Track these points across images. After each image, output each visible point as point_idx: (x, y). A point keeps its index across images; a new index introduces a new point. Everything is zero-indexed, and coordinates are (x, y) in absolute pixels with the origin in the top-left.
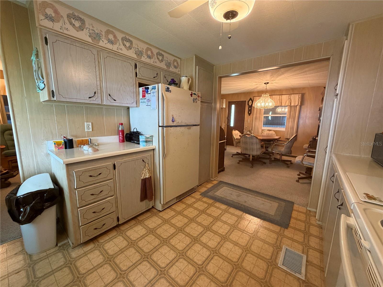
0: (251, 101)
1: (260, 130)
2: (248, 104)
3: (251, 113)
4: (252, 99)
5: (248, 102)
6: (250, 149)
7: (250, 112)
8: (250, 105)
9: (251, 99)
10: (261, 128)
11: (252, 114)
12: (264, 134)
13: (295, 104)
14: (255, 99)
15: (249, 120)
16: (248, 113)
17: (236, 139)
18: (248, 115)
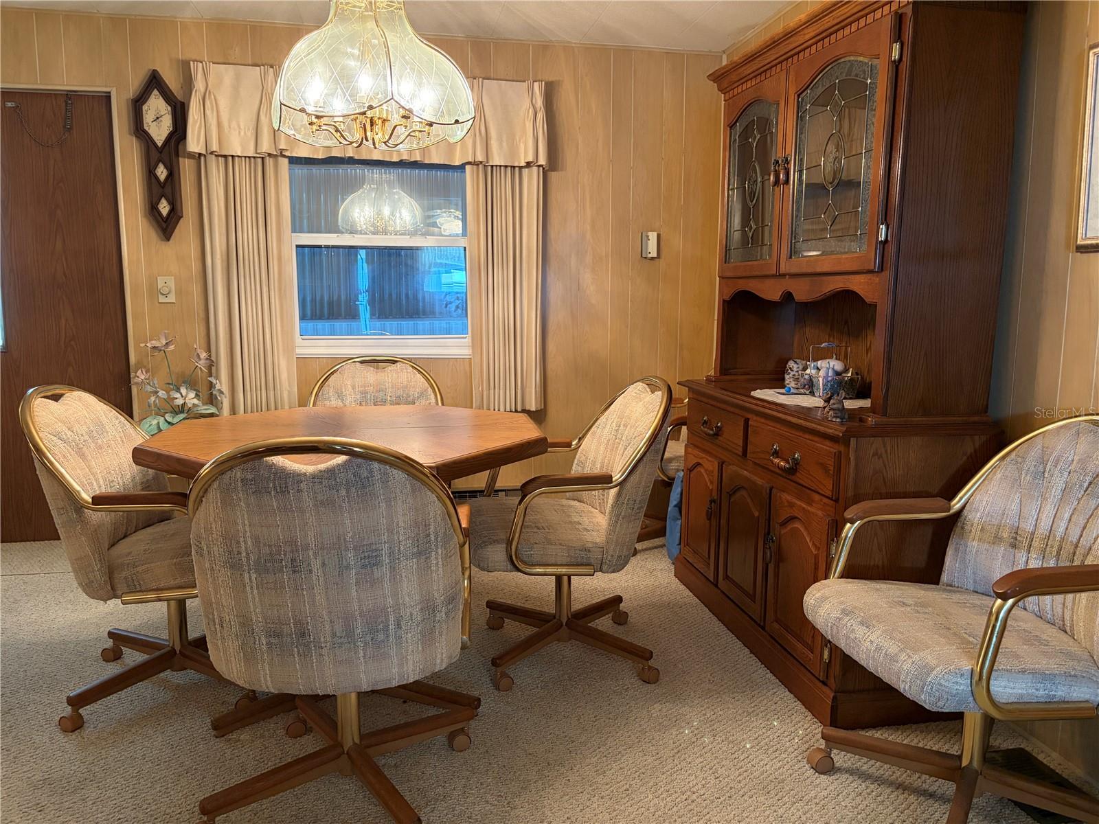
0: (156, 106)
1: (283, 364)
2: (139, 129)
3: (175, 214)
4: (172, 80)
5: (138, 103)
6: (350, 634)
7: (164, 208)
8: (160, 131)
9: (154, 82)
10: (290, 347)
11: (186, 227)
12: (340, 396)
13: (513, 150)
14: (199, 85)
15: (172, 284)
16: (153, 209)
17: (97, 500)
18: (154, 235)
